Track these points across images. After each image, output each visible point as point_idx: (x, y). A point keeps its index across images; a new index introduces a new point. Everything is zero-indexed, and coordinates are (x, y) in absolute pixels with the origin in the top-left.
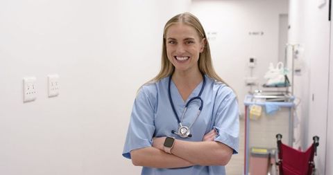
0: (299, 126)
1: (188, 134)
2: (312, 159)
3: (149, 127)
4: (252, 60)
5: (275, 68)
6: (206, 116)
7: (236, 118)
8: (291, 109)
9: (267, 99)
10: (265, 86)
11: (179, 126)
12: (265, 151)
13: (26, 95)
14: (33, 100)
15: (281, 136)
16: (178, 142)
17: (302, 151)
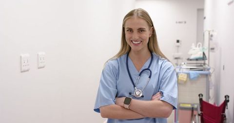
0: (213, 88)
1: (141, 95)
2: (224, 111)
3: (113, 90)
4: (178, 41)
5: (196, 47)
6: (153, 82)
7: (175, 84)
8: (207, 76)
9: (191, 69)
10: (188, 59)
11: (135, 89)
12: (189, 106)
13: (22, 67)
14: (28, 71)
15: (202, 95)
16: (134, 101)
17: (216, 105)
